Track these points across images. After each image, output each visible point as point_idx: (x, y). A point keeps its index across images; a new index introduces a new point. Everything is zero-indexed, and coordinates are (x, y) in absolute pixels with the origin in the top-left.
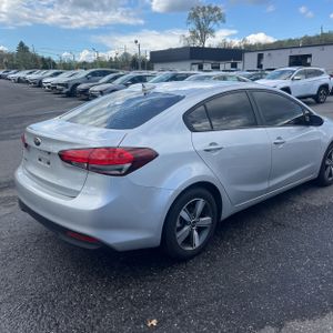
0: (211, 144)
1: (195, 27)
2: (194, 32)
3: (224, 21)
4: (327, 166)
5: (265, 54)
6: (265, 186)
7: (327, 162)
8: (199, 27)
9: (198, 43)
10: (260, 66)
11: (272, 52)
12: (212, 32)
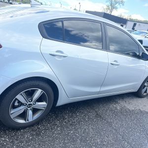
0: (57, 51)
1: (109, 4)
2: (108, 7)
3: (123, 5)
4: (145, 86)
5: (138, 24)
6: (97, 89)
7: (146, 84)
8: (111, 5)
9: (108, 12)
10: (133, 29)
11: (141, 24)
12: (116, 8)
